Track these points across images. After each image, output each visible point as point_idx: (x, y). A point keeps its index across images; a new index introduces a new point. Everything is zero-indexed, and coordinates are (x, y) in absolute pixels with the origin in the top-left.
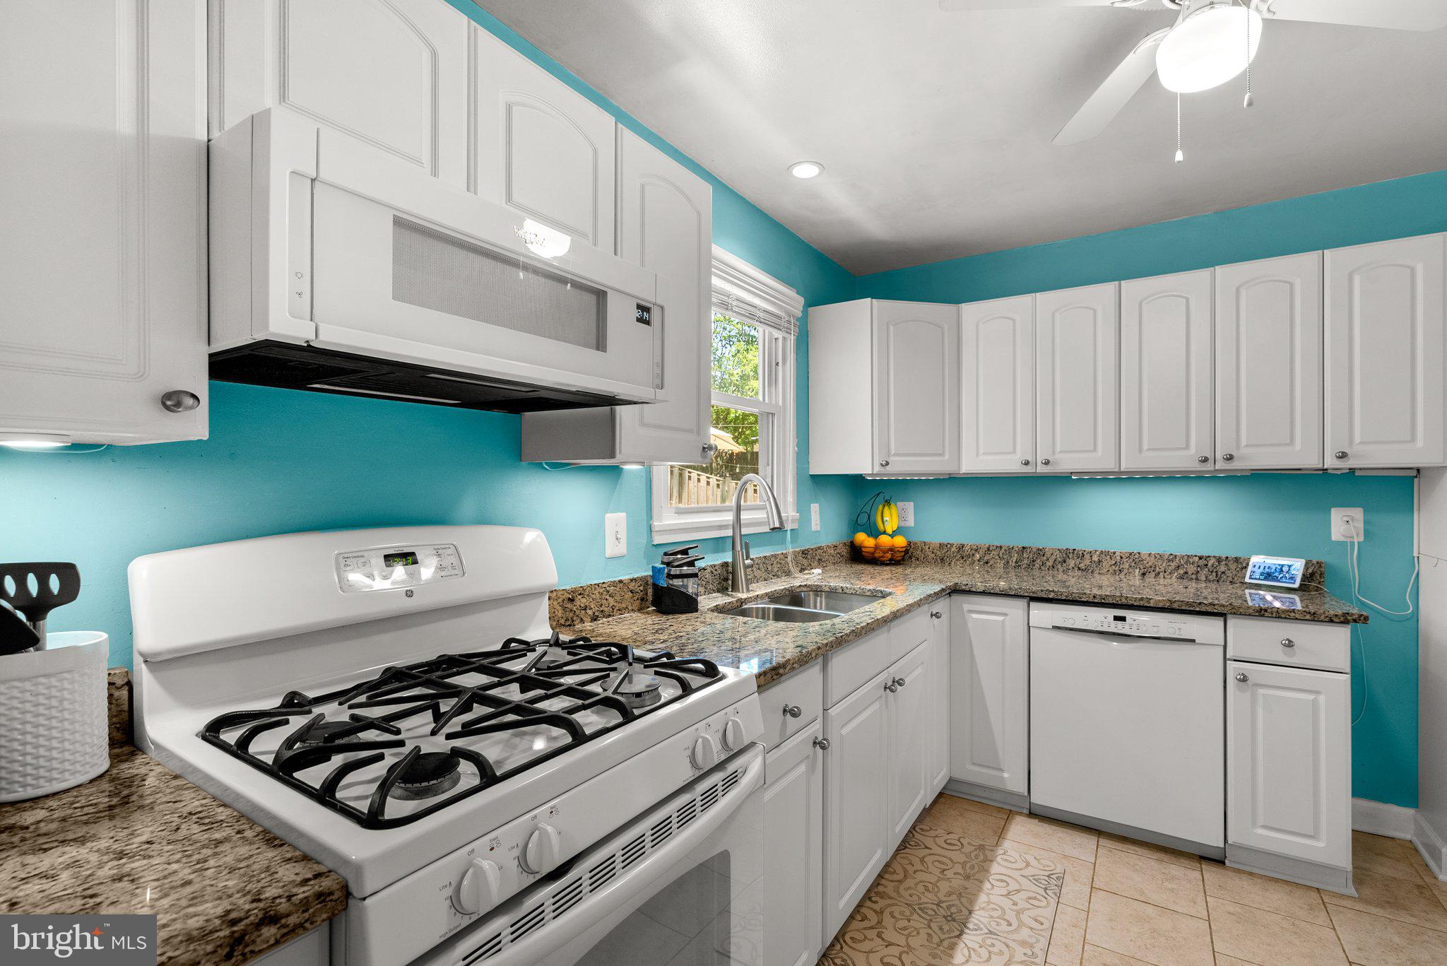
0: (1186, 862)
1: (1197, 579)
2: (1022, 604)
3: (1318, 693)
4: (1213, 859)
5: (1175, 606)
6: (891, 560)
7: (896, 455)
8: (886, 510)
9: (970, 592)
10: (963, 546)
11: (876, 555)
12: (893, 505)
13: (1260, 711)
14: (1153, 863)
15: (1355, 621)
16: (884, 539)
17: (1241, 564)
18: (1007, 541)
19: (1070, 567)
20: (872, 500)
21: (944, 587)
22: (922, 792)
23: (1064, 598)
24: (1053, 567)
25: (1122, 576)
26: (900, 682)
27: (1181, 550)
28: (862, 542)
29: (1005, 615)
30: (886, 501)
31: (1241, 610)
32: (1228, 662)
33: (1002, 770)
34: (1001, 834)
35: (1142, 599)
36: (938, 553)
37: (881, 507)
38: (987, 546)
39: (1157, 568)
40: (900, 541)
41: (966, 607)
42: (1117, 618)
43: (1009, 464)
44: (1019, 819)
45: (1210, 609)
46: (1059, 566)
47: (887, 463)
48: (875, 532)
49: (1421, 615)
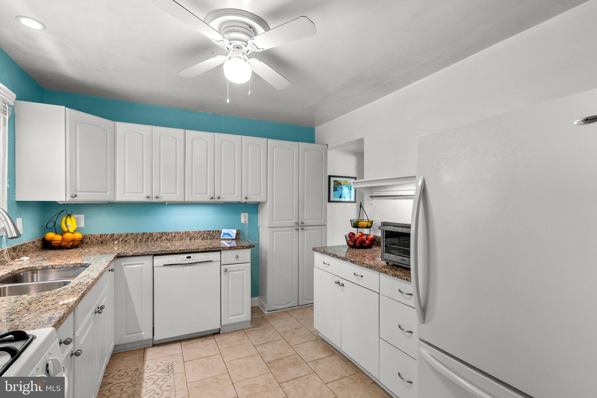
0: (210, 338)
1: (207, 239)
2: (150, 258)
3: (244, 270)
4: (216, 333)
5: (207, 250)
6: (72, 246)
7: (80, 191)
8: (68, 219)
9: (126, 256)
10: (113, 235)
11: (63, 244)
12: (72, 217)
13: (230, 279)
14: (201, 343)
15: (252, 247)
16: (68, 236)
17: (219, 232)
18: (135, 231)
19: (164, 239)
20: (59, 213)
21: (115, 256)
23: (168, 253)
24: (157, 240)
25: (183, 240)
27: (202, 230)
28: (52, 238)
29: (143, 264)
30: (68, 215)
31: (225, 248)
32: (222, 266)
33: (141, 332)
34: (143, 359)
35: (196, 249)
36: (100, 239)
37: (65, 218)
38: (126, 234)
39: (195, 237)
40: (78, 236)
41: (123, 263)
42: (188, 257)
43: (141, 198)
44: (149, 350)
45: (217, 249)
46: (159, 240)
47: (76, 196)
48: (62, 233)
49: (260, 242)
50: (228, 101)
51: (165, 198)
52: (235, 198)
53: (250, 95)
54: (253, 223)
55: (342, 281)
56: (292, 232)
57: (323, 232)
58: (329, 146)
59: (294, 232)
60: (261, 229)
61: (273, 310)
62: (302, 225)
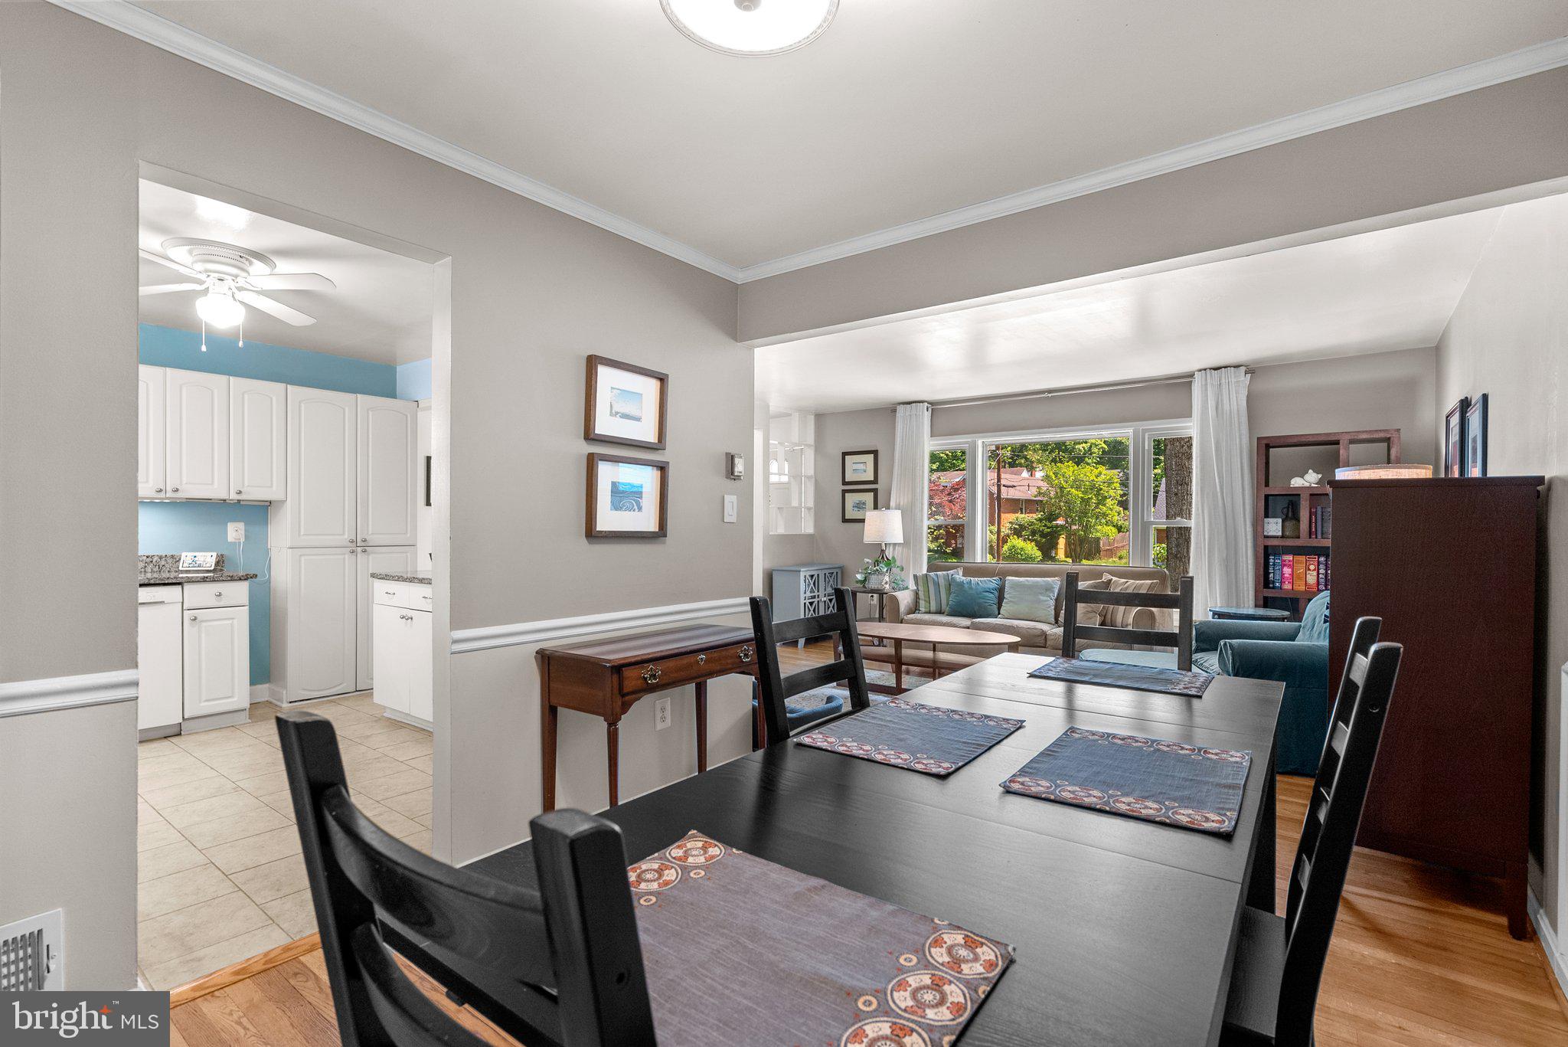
3: (233, 619)
4: (173, 734)
5: (152, 582)
13: (203, 635)
15: (251, 578)
17: (176, 561)
31: (188, 581)
32: (185, 612)
45: (174, 581)
49: (272, 579)
50: (204, 348)
52: (216, 490)
54: (257, 541)
55: (410, 613)
56: (342, 557)
57: (409, 556)
58: (420, 402)
59: (346, 556)
60: (274, 554)
61: (301, 701)
62: (363, 544)
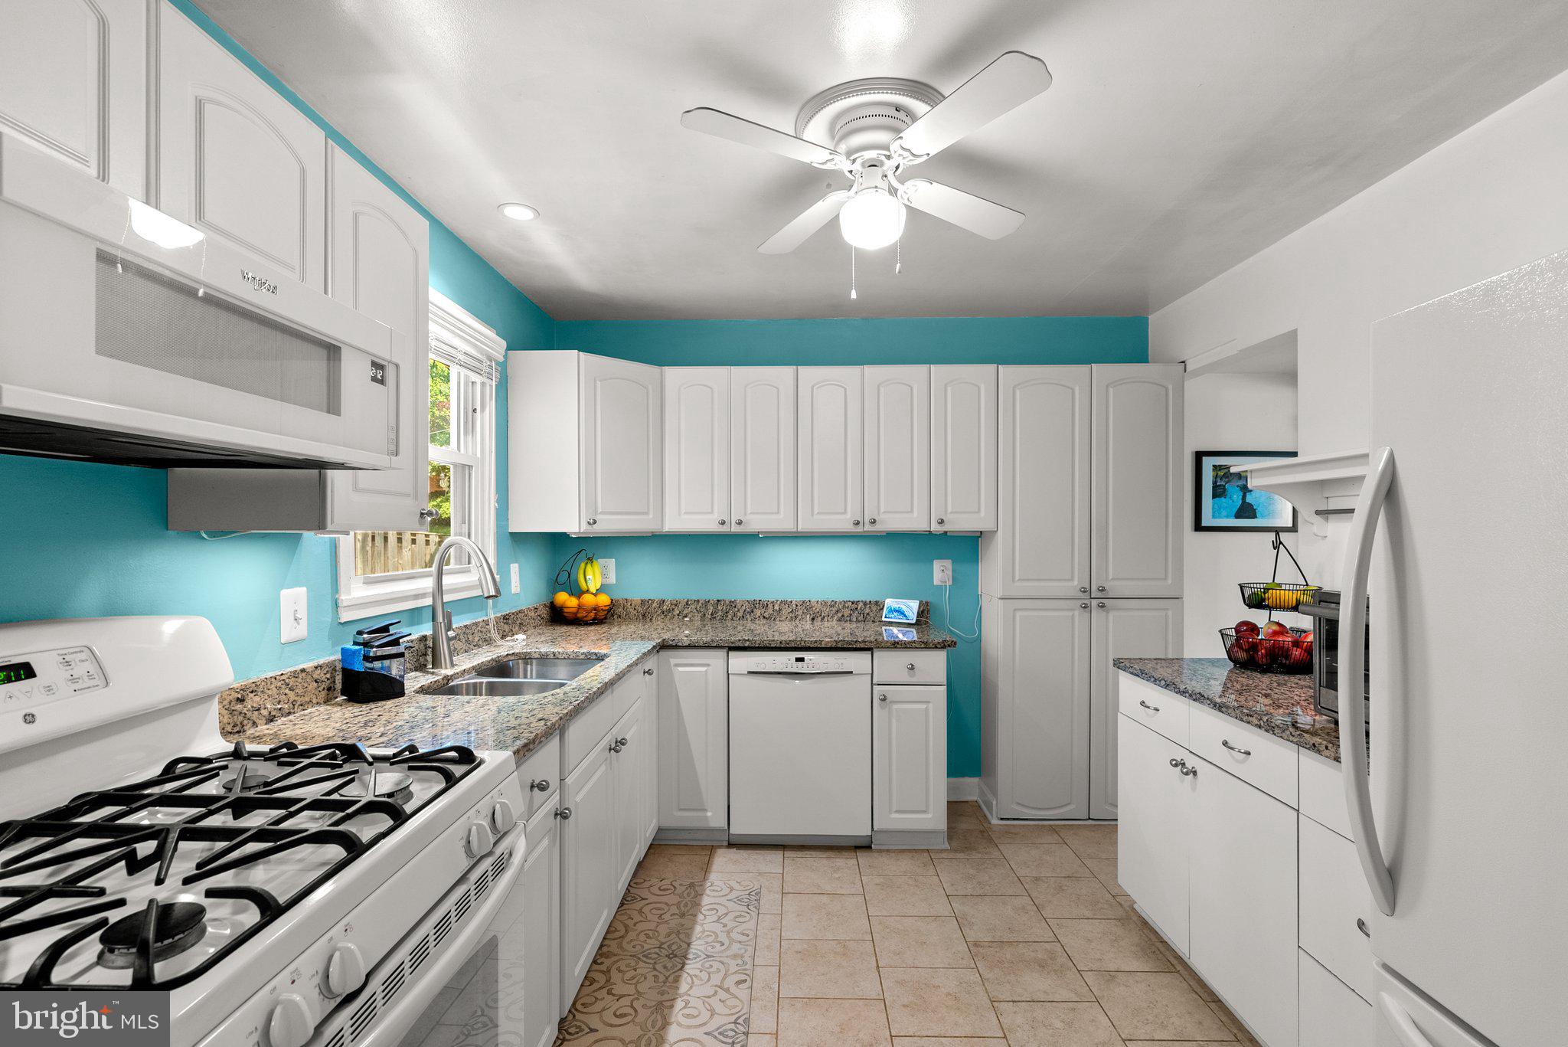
0: (846, 854)
1: (850, 620)
2: (722, 653)
3: (929, 702)
4: (862, 846)
5: (840, 645)
6: (594, 619)
7: (601, 513)
8: (589, 568)
9: (676, 647)
10: (664, 601)
11: (579, 615)
12: (595, 562)
13: (894, 721)
14: (825, 861)
15: (949, 646)
16: (588, 600)
17: (879, 606)
18: (703, 596)
19: (757, 616)
20: (574, 557)
21: (655, 644)
22: (638, 846)
23: (757, 646)
24: (743, 617)
25: (797, 621)
26: (623, 742)
27: (839, 598)
28: (564, 602)
29: (708, 665)
30: (589, 559)
31: (883, 644)
32: (874, 686)
33: (706, 810)
34: (706, 869)
35: (816, 642)
36: (640, 609)
37: (583, 565)
38: (686, 600)
39: (823, 614)
40: (604, 600)
41: (673, 661)
42: (799, 660)
43: (707, 524)
44: (720, 851)
45: (862, 646)
46: (748, 616)
47: (595, 522)
48: (579, 593)
49: (983, 638)
50: (854, 295)
51: (755, 524)
52: (915, 521)
53: (899, 272)
54: (966, 584)
55: (1191, 762)
56: (1071, 614)
57: (1170, 616)
59: (1076, 613)
60: (985, 603)
61: (1014, 819)
62: (1100, 595)
